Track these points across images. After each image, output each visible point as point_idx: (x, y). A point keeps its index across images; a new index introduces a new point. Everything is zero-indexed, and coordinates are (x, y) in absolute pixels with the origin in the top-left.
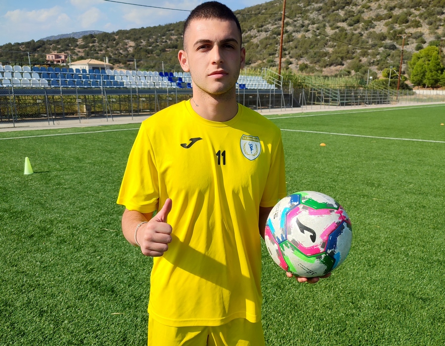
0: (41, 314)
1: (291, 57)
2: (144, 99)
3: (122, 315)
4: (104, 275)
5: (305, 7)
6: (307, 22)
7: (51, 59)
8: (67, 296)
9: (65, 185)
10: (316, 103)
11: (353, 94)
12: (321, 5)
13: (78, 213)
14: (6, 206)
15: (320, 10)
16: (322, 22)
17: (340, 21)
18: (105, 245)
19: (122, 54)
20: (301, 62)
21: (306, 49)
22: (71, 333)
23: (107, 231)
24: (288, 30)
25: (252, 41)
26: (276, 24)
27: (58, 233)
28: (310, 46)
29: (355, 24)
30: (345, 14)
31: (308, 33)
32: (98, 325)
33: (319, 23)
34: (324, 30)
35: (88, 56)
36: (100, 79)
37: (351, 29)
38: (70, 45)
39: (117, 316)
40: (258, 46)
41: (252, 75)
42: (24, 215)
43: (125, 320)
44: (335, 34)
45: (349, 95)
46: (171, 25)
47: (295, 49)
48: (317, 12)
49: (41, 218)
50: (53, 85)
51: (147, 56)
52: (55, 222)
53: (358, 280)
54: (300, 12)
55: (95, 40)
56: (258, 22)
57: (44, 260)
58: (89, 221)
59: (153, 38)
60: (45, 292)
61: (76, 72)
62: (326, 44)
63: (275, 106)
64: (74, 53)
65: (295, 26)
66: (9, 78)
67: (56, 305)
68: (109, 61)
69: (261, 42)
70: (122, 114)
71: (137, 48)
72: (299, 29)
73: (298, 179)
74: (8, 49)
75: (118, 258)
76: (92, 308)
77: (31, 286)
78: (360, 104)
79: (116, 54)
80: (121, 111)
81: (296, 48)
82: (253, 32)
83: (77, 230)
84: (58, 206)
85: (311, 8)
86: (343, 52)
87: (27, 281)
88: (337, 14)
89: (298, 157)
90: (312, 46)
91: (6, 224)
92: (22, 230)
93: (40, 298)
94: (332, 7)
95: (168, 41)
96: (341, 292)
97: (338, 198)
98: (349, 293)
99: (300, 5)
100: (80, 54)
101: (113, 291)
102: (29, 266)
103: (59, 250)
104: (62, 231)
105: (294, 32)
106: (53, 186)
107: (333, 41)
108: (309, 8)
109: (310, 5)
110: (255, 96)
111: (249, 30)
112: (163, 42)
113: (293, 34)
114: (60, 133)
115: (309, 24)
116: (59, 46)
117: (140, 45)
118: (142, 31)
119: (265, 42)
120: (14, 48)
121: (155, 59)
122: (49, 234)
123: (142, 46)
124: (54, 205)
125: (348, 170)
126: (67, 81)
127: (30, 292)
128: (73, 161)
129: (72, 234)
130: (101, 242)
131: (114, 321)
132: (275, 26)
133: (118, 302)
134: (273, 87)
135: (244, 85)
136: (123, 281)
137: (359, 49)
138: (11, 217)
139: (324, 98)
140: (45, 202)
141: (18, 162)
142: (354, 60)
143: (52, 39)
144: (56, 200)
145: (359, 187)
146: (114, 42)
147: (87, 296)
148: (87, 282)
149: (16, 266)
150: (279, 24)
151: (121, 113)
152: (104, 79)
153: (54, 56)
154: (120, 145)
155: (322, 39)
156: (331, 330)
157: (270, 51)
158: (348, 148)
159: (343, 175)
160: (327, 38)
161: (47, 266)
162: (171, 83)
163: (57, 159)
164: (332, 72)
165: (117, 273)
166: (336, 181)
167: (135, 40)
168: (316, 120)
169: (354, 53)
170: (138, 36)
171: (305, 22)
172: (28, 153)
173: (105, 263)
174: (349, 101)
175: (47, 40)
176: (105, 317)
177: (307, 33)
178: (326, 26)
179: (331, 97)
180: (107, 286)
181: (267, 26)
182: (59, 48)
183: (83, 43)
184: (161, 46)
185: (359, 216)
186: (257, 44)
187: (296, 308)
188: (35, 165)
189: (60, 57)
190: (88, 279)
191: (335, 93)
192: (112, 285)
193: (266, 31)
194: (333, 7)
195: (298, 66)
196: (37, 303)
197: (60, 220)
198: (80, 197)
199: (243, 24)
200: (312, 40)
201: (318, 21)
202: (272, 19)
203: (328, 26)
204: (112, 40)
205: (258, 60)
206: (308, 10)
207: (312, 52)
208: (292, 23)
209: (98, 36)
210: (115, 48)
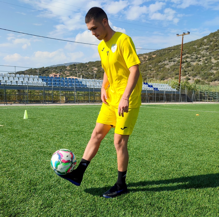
1: (189, 76)
5: (198, 48)
6: (199, 56)
9: (42, 123)
10: (203, 100)
12: (208, 46)
13: (44, 131)
15: (207, 49)
16: (209, 56)
19: (90, 74)
20: (196, 79)
21: (199, 71)
23: (57, 137)
24: (188, 61)
25: (165, 67)
28: (201, 69)
31: (200, 62)
33: (207, 56)
34: (210, 60)
35: (71, 75)
36: (74, 83)
38: (62, 69)
40: (169, 70)
44: (217, 63)
47: (192, 71)
48: (205, 51)
50: (48, 85)
54: (195, 50)
55: (76, 67)
56: (169, 57)
62: (212, 68)
64: (64, 74)
65: (192, 58)
68: (82, 77)
69: (171, 67)
71: (99, 71)
72: (194, 60)
74: (30, 72)
76: (37, 158)
77: (11, 150)
79: (87, 74)
81: (193, 70)
82: (166, 62)
85: (202, 48)
90: (203, 69)
92: (14, 135)
93: (14, 154)
94: (215, 47)
99: (195, 47)
100: (67, 74)
101: (50, 154)
102: (13, 144)
105: (191, 61)
106: (36, 123)
107: (216, 66)
108: (200, 48)
109: (201, 46)
111: (164, 61)
113: (191, 63)
115: (201, 57)
119: (173, 67)
120: (34, 71)
123: (101, 70)
126: (56, 83)
128: (50, 116)
131: (46, 163)
132: (180, 59)
134: (175, 90)
144: (35, 127)
146: (86, 68)
149: (7, 145)
152: (76, 83)
153: (53, 75)
155: (209, 65)
157: (176, 72)
160: (213, 65)
163: (42, 115)
164: (215, 84)
167: (98, 67)
170: (99, 65)
171: (198, 56)
175: (51, 67)
177: (199, 62)
178: (211, 58)
181: (175, 58)
182: (57, 71)
183: (69, 69)
186: (168, 69)
188: (30, 116)
189: (57, 76)
191: (215, 94)
193: (174, 62)
194: (216, 47)
199: (160, 57)
200: (203, 66)
201: (206, 56)
202: (178, 55)
203: (213, 58)
204: (85, 67)
205: (169, 77)
206: (200, 49)
207: (202, 73)
208: (190, 56)
209: (78, 65)
210: (86, 71)
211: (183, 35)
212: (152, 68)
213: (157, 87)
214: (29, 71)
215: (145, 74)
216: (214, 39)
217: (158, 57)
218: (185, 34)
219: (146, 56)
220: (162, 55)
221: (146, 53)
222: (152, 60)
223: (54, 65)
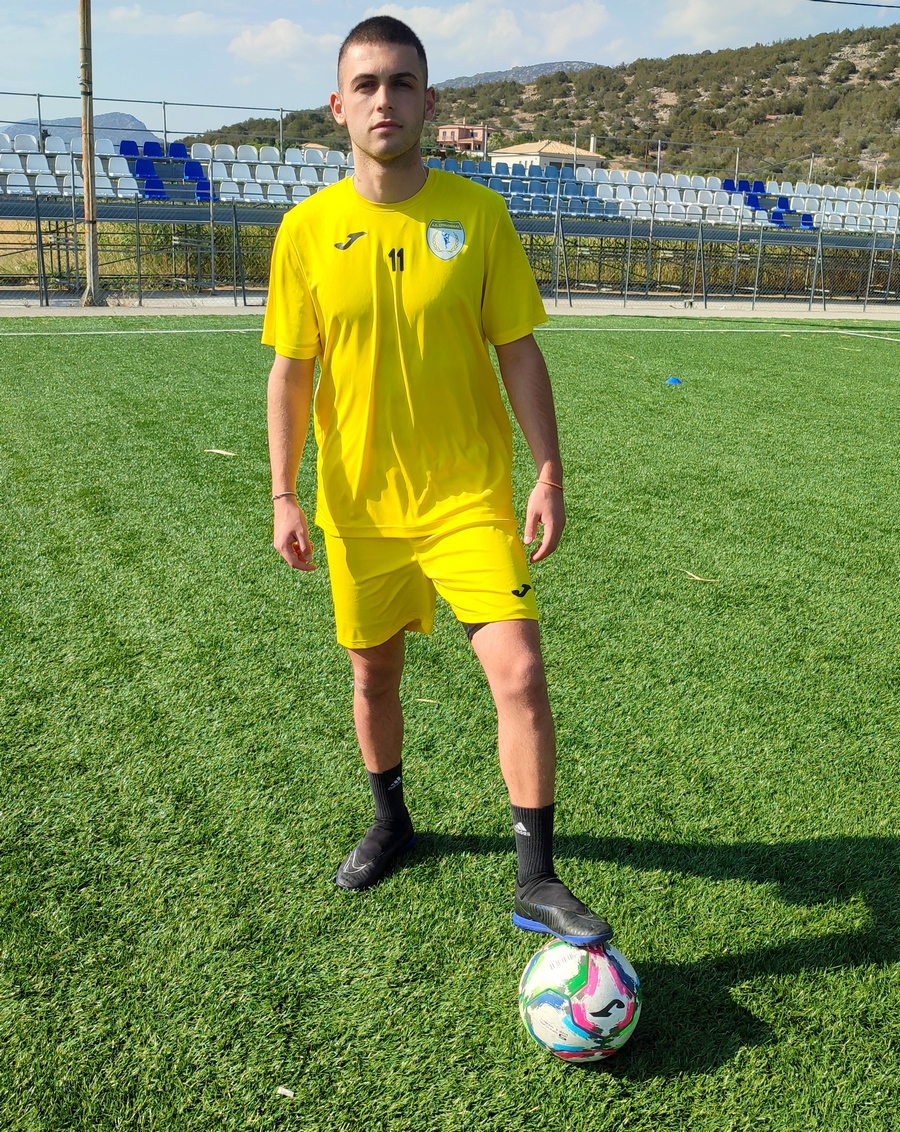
0: (278, 671)
2: (669, 254)
3: (439, 705)
7: (448, 139)
19: (636, 128)
22: (326, 715)
35: (545, 131)
36: (555, 192)
38: (502, 101)
39: (429, 706)
43: (443, 716)
46: (791, 43)
51: (706, 136)
59: (733, 81)
60: (296, 637)
61: (497, 172)
64: (510, 125)
67: (310, 664)
68: (598, 146)
70: (604, 290)
71: (684, 113)
77: (271, 622)
79: (621, 128)
80: (600, 284)
87: (266, 612)
91: (253, 504)
93: (283, 645)
95: (775, 90)
100: (525, 127)
102: (278, 587)
112: (763, 96)
116: (475, 106)
117: (692, 104)
118: (702, 62)
121: (731, 143)
123: (697, 107)
127: (266, 632)
133: (439, 683)
143: (460, 86)
146: (621, 95)
149: (252, 583)
151: (599, 288)
152: (567, 194)
153: (457, 132)
154: (566, 365)
162: (754, 211)
167: (680, 88)
170: (689, 77)
175: (447, 89)
182: (474, 110)
183: (535, 98)
184: (753, 106)
189: (472, 135)
192: (438, 649)
196: (275, 653)
204: (614, 89)
209: (578, 76)
210: (621, 111)
223: (460, 79)
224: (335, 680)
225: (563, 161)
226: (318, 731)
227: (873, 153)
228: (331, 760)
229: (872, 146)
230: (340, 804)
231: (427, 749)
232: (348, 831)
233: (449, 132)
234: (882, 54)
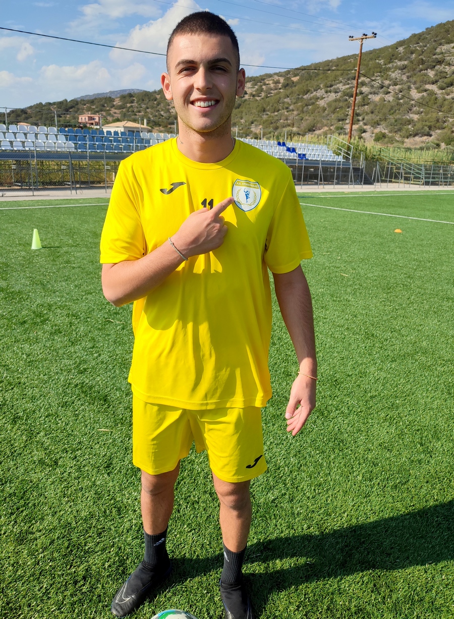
0: (14, 421)
1: (365, 124)
3: (112, 432)
4: (98, 379)
5: (386, 65)
6: (387, 82)
7: (84, 121)
8: (50, 401)
9: (74, 264)
10: (393, 180)
11: (441, 171)
12: (406, 63)
13: (82, 299)
14: (3, 284)
15: (404, 69)
16: (406, 83)
17: (429, 83)
18: (106, 340)
19: (162, 116)
20: (377, 130)
21: (384, 114)
22: (46, 449)
23: (112, 322)
24: (364, 91)
25: (317, 103)
26: (348, 84)
27: (54, 321)
28: (390, 111)
29: (448, 87)
30: (436, 75)
31: (388, 95)
32: (80, 443)
33: (402, 84)
34: (409, 93)
35: (125, 117)
36: (133, 143)
37: (442, 94)
38: (106, 105)
39: (105, 434)
40: (326, 110)
41: (314, 143)
42: (21, 297)
43: (114, 440)
44: (422, 99)
45: (437, 172)
47: (371, 115)
48: (400, 71)
49: (39, 301)
50: (79, 149)
52: (54, 307)
53: (432, 413)
54: (379, 70)
55: (134, 100)
56: (326, 81)
57: (32, 353)
58: (94, 309)
60: (25, 393)
61: (107, 134)
62: (411, 110)
63: (341, 182)
64: (110, 115)
65: (372, 86)
66: (33, 140)
67: (34, 411)
68: (148, 124)
69: (329, 105)
72: (376, 91)
73: (362, 272)
74: (38, 110)
75: (119, 358)
76: (76, 420)
77: (10, 384)
78: (450, 185)
79: (156, 116)
81: (372, 113)
82: (320, 93)
83: (77, 318)
84: (61, 288)
85: (393, 65)
86: (431, 120)
87: (7, 377)
88: (426, 75)
89: (365, 244)
90: (392, 111)
92: (14, 314)
93: (17, 400)
94: (419, 66)
96: (406, 428)
97: (413, 300)
98: (418, 430)
99: (380, 62)
100: (116, 116)
101: (105, 400)
102: (14, 359)
103: (50, 342)
104: (59, 319)
105: (371, 93)
106: (60, 264)
107: (419, 107)
108: (390, 65)
109: (392, 62)
110: (317, 169)
111: (315, 91)
113: (370, 97)
114: (81, 203)
115: (390, 85)
116: (94, 107)
119: (334, 104)
120: (46, 108)
122: (43, 322)
124: (58, 286)
125: (428, 265)
126: (96, 144)
127: (7, 391)
128: (89, 236)
129: (71, 323)
130: (102, 336)
131: (100, 440)
132: (347, 86)
133: (109, 415)
134: (340, 159)
135: (304, 155)
136: (120, 389)
137: (451, 118)
138: (6, 298)
139: (403, 175)
140: (48, 282)
141: (29, 234)
142: (445, 130)
143: (87, 99)
144: (60, 281)
145: (442, 287)
146: (155, 102)
147: (73, 403)
148: (76, 386)
150: (352, 84)
152: (138, 143)
153: (87, 118)
155: (405, 103)
156: (387, 480)
157: (339, 115)
158: (430, 236)
159: (422, 271)
160: (413, 102)
161: (33, 361)
163: (71, 233)
164: (416, 144)
165: (115, 377)
166: (412, 278)
168: (392, 201)
169: (445, 122)
171: (385, 82)
172: (42, 224)
173: (102, 362)
174: (437, 180)
175: (81, 100)
176: (89, 433)
177: (386, 96)
178: (411, 88)
179: (413, 174)
180: (99, 393)
181: (338, 85)
182: (94, 109)
183: (120, 104)
185: (439, 325)
186: (324, 107)
187: (341, 444)
188: (46, 239)
189: (94, 119)
190: (78, 382)
191: (418, 169)
192: (106, 391)
193: (336, 92)
194: (421, 66)
195: (374, 135)
196: (13, 406)
197: (60, 305)
198: (89, 278)
199: (308, 82)
200: (393, 104)
201: (401, 82)
202: (344, 77)
203: (414, 88)
204: (152, 100)
205: (324, 126)
206: (389, 68)
207: (392, 118)
208: (369, 82)
209: (137, 95)
210: (156, 109)
211: (362, 39)
212: (290, 105)
213: (304, 153)
214: (36, 108)
215: (276, 118)
216: (417, 48)
217: (303, 81)
218: (367, 37)
219: (280, 78)
220: (311, 77)
221: (280, 72)
222: (291, 87)
223: (87, 96)
224: (50, 421)
225: (135, 130)
226: (41, 462)
227: (256, 125)
228: (51, 484)
229: (255, 123)
230: (60, 521)
231: (108, 467)
232: (66, 544)
233: (83, 118)
234: (256, 87)
